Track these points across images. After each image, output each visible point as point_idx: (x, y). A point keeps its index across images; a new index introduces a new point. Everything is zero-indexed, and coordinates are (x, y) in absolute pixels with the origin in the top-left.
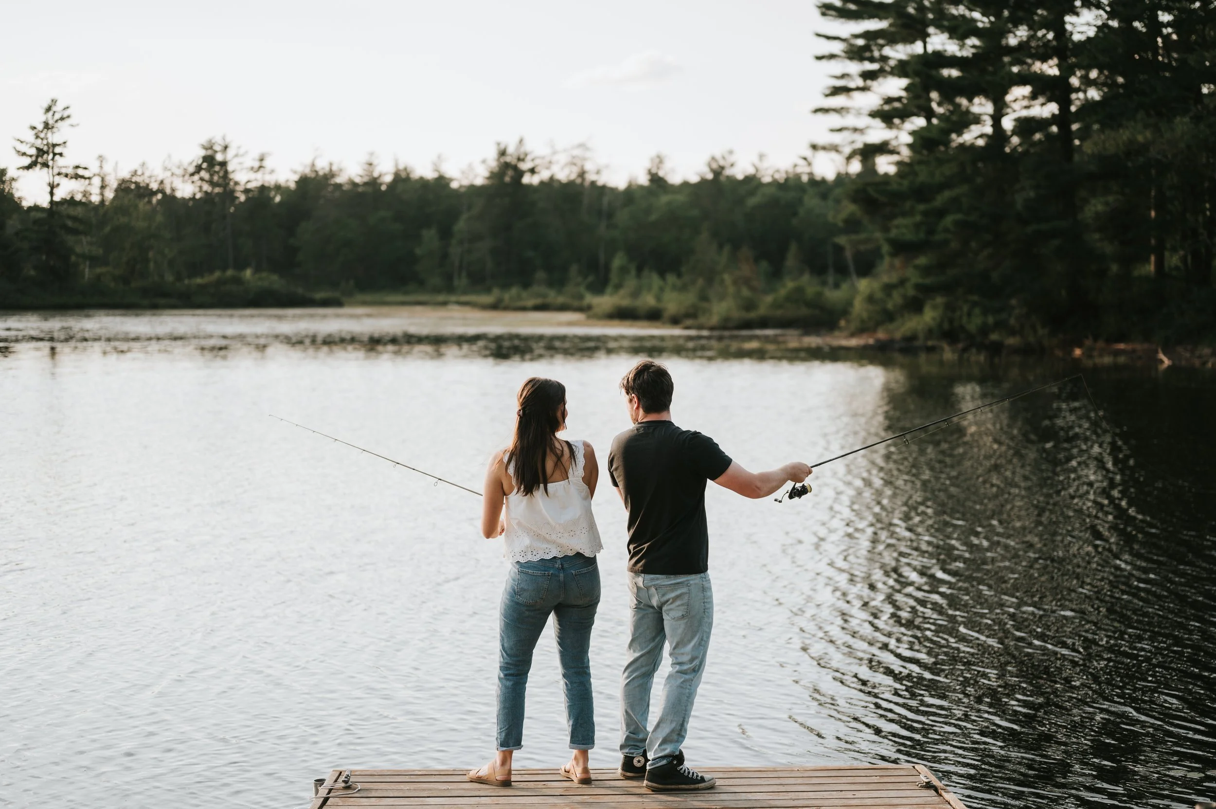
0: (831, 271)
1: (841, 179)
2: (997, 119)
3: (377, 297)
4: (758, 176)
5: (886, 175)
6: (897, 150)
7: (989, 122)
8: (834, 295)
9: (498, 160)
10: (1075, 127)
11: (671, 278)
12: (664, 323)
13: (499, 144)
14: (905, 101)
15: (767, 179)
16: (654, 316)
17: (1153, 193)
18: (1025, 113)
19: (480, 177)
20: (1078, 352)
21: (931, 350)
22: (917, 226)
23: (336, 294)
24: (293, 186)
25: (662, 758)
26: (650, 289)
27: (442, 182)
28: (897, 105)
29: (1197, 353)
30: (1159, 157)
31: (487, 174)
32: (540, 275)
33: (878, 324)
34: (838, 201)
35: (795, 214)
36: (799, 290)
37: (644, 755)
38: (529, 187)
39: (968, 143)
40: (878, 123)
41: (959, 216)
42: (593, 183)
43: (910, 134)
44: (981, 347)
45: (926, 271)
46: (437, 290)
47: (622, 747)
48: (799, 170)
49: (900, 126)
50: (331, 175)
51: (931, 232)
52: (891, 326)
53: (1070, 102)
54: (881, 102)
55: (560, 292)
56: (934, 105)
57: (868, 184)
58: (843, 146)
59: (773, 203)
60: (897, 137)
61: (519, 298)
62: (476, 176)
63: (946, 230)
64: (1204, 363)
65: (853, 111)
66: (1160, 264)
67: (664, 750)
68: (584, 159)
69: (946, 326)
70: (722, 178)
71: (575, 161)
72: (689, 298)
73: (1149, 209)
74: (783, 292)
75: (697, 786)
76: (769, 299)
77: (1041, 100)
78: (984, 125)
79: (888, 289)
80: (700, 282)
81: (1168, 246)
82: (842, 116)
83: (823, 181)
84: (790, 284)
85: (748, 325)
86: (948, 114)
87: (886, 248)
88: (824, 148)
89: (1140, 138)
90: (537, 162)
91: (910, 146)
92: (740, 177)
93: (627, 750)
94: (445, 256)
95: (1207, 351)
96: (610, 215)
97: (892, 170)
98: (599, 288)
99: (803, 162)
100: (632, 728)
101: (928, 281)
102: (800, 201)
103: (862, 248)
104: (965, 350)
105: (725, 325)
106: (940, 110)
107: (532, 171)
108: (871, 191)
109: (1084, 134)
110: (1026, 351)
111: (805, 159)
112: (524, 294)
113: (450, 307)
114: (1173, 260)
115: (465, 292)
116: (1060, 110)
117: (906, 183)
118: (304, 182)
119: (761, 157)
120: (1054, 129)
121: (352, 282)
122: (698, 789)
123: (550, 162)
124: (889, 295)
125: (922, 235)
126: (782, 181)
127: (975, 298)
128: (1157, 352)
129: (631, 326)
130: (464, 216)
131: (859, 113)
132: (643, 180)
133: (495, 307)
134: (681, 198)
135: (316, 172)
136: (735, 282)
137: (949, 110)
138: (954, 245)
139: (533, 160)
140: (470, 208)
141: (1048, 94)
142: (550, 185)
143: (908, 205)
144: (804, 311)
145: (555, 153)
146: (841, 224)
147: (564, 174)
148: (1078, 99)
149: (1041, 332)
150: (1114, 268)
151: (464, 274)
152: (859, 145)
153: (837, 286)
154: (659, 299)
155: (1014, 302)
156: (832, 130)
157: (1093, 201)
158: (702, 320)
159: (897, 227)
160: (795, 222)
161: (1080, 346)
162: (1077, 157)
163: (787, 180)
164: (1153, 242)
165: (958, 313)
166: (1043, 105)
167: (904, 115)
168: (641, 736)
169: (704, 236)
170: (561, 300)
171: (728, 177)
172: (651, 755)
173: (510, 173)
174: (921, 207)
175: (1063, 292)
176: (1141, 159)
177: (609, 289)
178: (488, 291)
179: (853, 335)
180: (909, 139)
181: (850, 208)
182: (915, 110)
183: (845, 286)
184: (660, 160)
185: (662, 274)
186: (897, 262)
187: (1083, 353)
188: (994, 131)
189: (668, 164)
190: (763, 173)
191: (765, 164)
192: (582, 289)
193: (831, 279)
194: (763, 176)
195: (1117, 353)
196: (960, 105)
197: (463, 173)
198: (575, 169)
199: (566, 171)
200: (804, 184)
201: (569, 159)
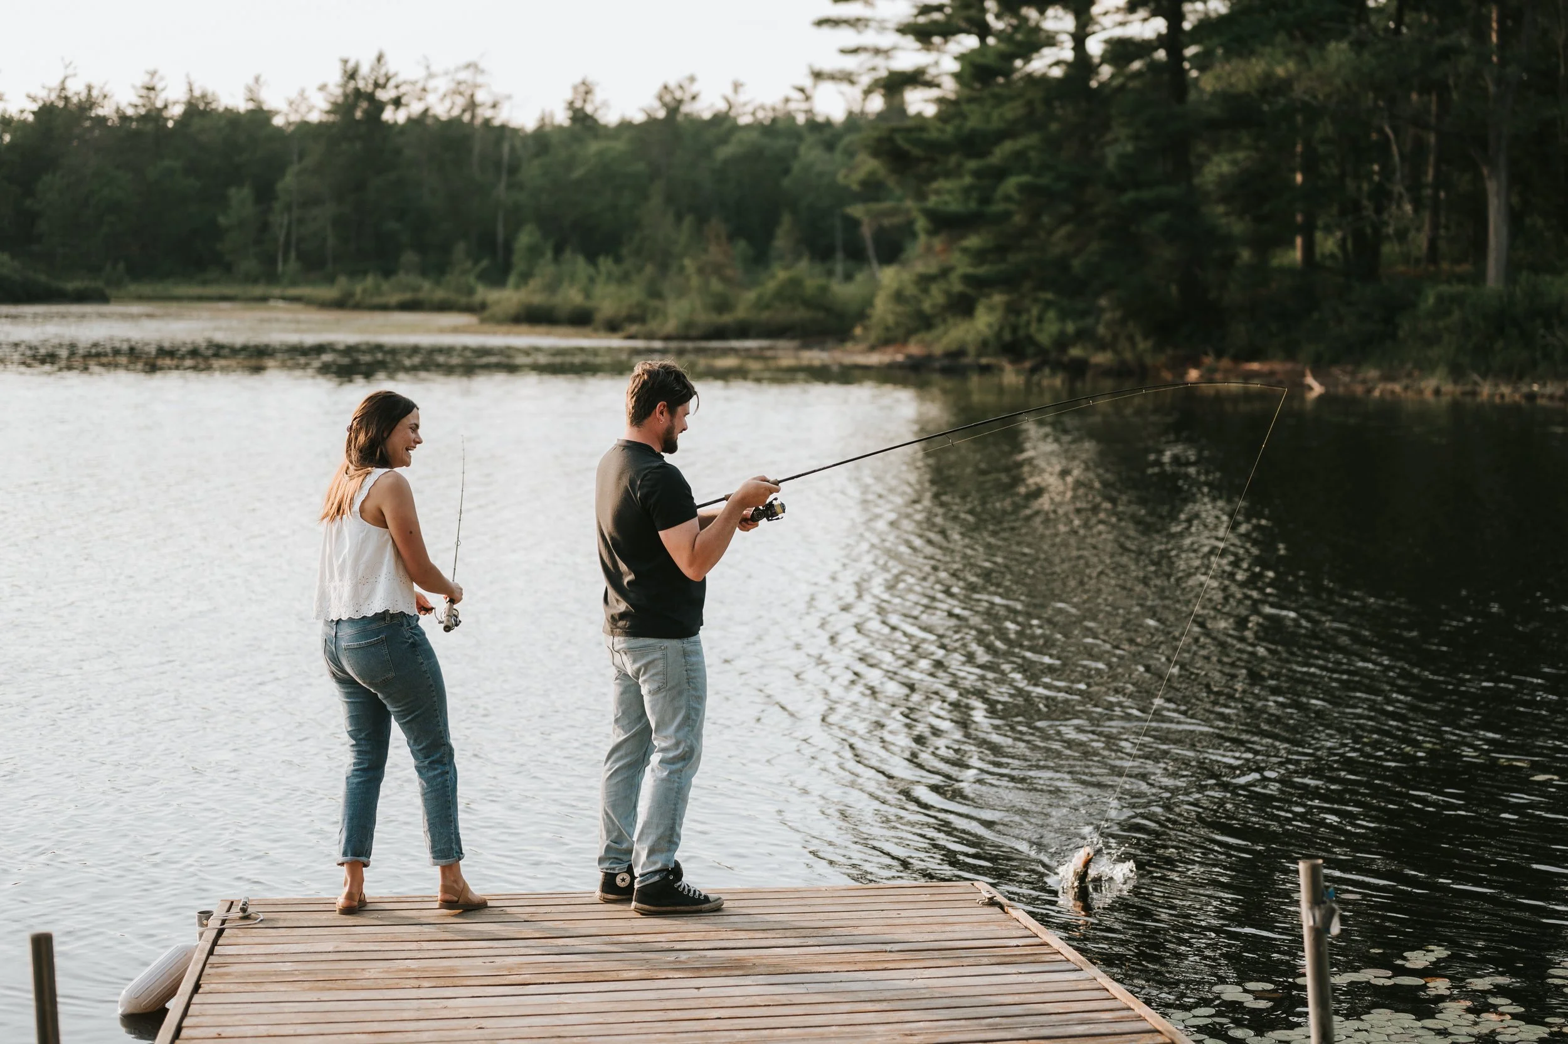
0: (840, 255)
1: (854, 121)
2: (1079, 39)
3: (159, 288)
4: (732, 113)
5: (919, 115)
6: (937, 81)
7: (1069, 44)
8: (844, 291)
9: (345, 85)
10: (1191, 51)
11: (606, 264)
12: (596, 330)
13: (345, 62)
14: (948, 10)
15: (744, 120)
16: (581, 319)
17: (1299, 148)
18: (1119, 32)
19: (317, 110)
20: (1193, 374)
21: (985, 370)
22: (967, 191)
23: (100, 284)
24: (31, 118)
25: (655, 873)
26: (573, 279)
27: (260, 117)
28: (937, 16)
29: (1360, 376)
30: (1307, 98)
31: (326, 106)
32: (410, 257)
33: (910, 333)
34: (850, 154)
35: (787, 171)
36: (795, 282)
37: (630, 870)
38: (390, 128)
39: (1038, 74)
40: (910, 41)
41: (1025, 178)
42: (487, 122)
43: (956, 58)
44: (1057, 366)
45: (980, 256)
46: (252, 279)
47: (601, 860)
48: (792, 106)
49: (942, 47)
50: (88, 104)
51: (986, 200)
52: (928, 336)
53: (1181, 17)
54: (915, 11)
55: (438, 283)
56: (990, 18)
57: (894, 130)
58: (860, 75)
59: (755, 155)
60: (936, 63)
61: (378, 291)
62: (310, 109)
63: (1008, 198)
64: (1369, 391)
65: (873, 24)
66: (1309, 248)
67: (655, 863)
68: (476, 86)
69: (1007, 336)
70: (680, 118)
71: (462, 88)
72: (634, 293)
73: (1293, 171)
74: (771, 286)
75: (699, 907)
76: (751, 295)
77: (1142, 13)
78: (1062, 49)
79: (925, 281)
80: (649, 269)
81: (1320, 223)
82: (859, 32)
83: (828, 124)
84: (780, 275)
85: (720, 333)
86: (1009, 30)
87: (921, 223)
88: (832, 77)
89: (1280, 71)
90: (402, 90)
91: (957, 76)
92: (707, 115)
93: (607, 865)
94: (265, 227)
95: (1373, 373)
96: (513, 170)
97: (930, 110)
98: (497, 276)
99: (798, 95)
100: (615, 834)
101: (982, 270)
102: (794, 153)
103: (886, 222)
104: (1033, 370)
105: (688, 333)
106: (998, 25)
107: (397, 102)
108: (900, 140)
109: (1203, 62)
110: (1120, 372)
111: (802, 90)
112: (385, 286)
113: (272, 303)
114: (1328, 244)
115: (294, 283)
116: (1169, 27)
117: (950, 129)
118: (46, 112)
119: (737, 86)
120: (1161, 54)
121: (121, 266)
122: (701, 911)
123: (424, 90)
124: (926, 291)
125: (973, 205)
126: (767, 122)
127: (1049, 296)
128: (1303, 375)
129: (548, 334)
130: (294, 169)
131: (882, 28)
132: (562, 118)
133: (341, 304)
134: (620, 146)
135: (66, 99)
136: (701, 271)
137: (1010, 25)
138: (1018, 219)
139: (397, 87)
140: (301, 157)
141: (1152, 5)
142: (419, 122)
143: (953, 160)
144: (801, 314)
145: (431, 76)
146: (855, 187)
147: (442, 109)
148: (1196, 11)
149: (1143, 345)
150: (1245, 255)
151: (293, 254)
152: (883, 73)
153: (848, 277)
154: (588, 295)
155: (1103, 302)
156: (844, 51)
157: (1216, 159)
158: (653, 325)
159: (938, 192)
160: (786, 182)
161: (1197, 366)
162: (1193, 96)
163: (774, 120)
164: (1299, 218)
165: (1024, 318)
166: (1145, 20)
167: (947, 31)
168: (624, 846)
169: (656, 200)
170: (440, 294)
171: (687, 115)
172: (637, 871)
173: (364, 105)
174: (972, 164)
175: (1174, 289)
176: (1282, 101)
177: (512, 279)
178: (331, 280)
179: (873, 348)
180: (955, 67)
181: (868, 165)
182: (963, 25)
183: (860, 277)
184: (586, 89)
185: (592, 258)
186: (938, 243)
187: (1201, 376)
188: (1076, 56)
189: (599, 96)
190: (740, 110)
191: (742, 98)
192: (472, 280)
193: (839, 268)
194: (739, 115)
195: (1248, 376)
196: (1026, 19)
197: (291, 103)
198: (461, 102)
199: (447, 103)
200: (799, 126)
201: (452, 85)
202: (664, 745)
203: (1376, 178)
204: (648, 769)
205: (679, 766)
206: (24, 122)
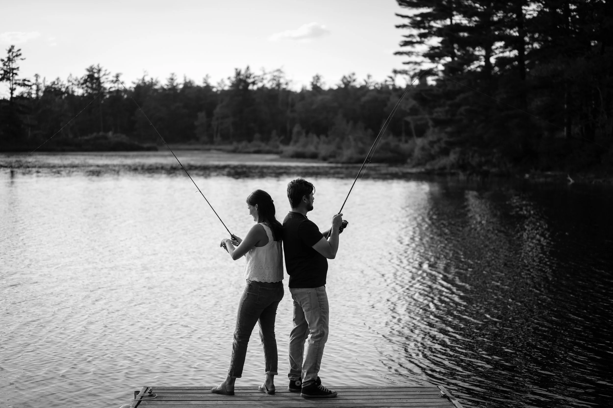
0: (403, 134)
1: (409, 88)
2: (487, 58)
3: (175, 146)
4: (368, 85)
5: (431, 86)
6: (437, 73)
7: (483, 59)
8: (405, 147)
9: (236, 77)
10: (526, 62)
11: (323, 137)
12: (319, 160)
13: (236, 69)
14: (441, 49)
15: (371, 88)
16: (314, 157)
17: (566, 96)
18: (501, 55)
19: (227, 86)
20: (527, 176)
21: (453, 174)
22: (447, 112)
23: (155, 145)
24: (133, 90)
25: (310, 381)
26: (312, 143)
27: (208, 88)
28: (437, 51)
29: (587, 177)
30: (569, 78)
31: (230, 85)
32: (257, 135)
33: (427, 161)
34: (407, 99)
35: (386, 105)
36: (387, 144)
37: (300, 380)
38: (252, 91)
39: (472, 70)
40: (427, 60)
41: (468, 107)
42: (284, 89)
43: (443, 65)
44: (478, 173)
45: (451, 134)
46: (205, 143)
47: (289, 375)
48: (388, 83)
49: (439, 61)
50: (152, 84)
51: (453, 115)
52: (433, 163)
53: (524, 50)
54: (429, 49)
55: (267, 144)
56: (456, 51)
57: (422, 90)
58: (410, 71)
60: (437, 67)
61: (246, 147)
62: (225, 85)
63: (461, 114)
64: (591, 182)
65: (415, 54)
66: (569, 132)
68: (280, 77)
69: (461, 162)
70: (349, 87)
71: (275, 78)
72: (332, 148)
73: (564, 104)
74: (378, 145)
77: (509, 48)
78: (481, 61)
79: (432, 143)
80: (338, 139)
81: (573, 123)
82: (409, 56)
83: (400, 89)
84: (381, 141)
85: (361, 161)
86: (462, 55)
87: (431, 123)
88: (400, 72)
89: (559, 68)
90: (256, 78)
91: (443, 71)
92: (358, 86)
93: (291, 377)
94: (209, 126)
95: (592, 176)
96: (293, 105)
97: (434, 83)
98: (286, 142)
99: (390, 79)
100: (294, 366)
101: (452, 140)
102: (388, 99)
103: (419, 123)
104: (470, 174)
105: (350, 161)
106: (459, 53)
107: (254, 83)
108: (423, 94)
109: (531, 66)
110: (501, 175)
111: (391, 77)
112: (249, 145)
113: (212, 151)
114: (576, 130)
115: (219, 144)
116: (519, 53)
117: (441, 90)
118: (138, 88)
119: (369, 76)
120: (516, 63)
121: (163, 139)
122: (328, 397)
123: (263, 79)
124: (432, 147)
125: (449, 117)
126: (379, 89)
127: (476, 148)
128: (567, 176)
130: (219, 106)
131: (418, 55)
132: (309, 88)
133: (235, 151)
134: (328, 97)
135: (145, 83)
136: (355, 140)
137: (463, 53)
138: (465, 122)
139: (254, 78)
140: (222, 102)
141: (513, 46)
142: (262, 89)
143: (442, 101)
144: (389, 155)
145: (265, 74)
146: (408, 111)
147: (269, 85)
148: (528, 48)
149: (509, 165)
150: (546, 134)
151: (219, 135)
152: (417, 71)
153: (406, 142)
154: (316, 148)
155: (495, 150)
156: (404, 63)
157: (536, 100)
158: (338, 159)
159: (437, 112)
160: (385, 109)
161: (528, 173)
162: (528, 78)
163: (382, 88)
164: (566, 120)
165: (467, 156)
166: (510, 51)
167: (441, 56)
168: (298, 369)
169: (340, 116)
170: (268, 148)
171: (352, 87)
172: (303, 381)
173: (243, 84)
174: (449, 102)
175: (520, 146)
176: (560, 79)
177: (292, 143)
178: (231, 143)
179: (414, 167)
180: (443, 68)
181: (413, 103)
182: (446, 54)
183: (410, 142)
184: (318, 78)
185: (318, 136)
186: (436, 130)
187: (530, 177)
188: (486, 64)
189: (322, 80)
190: (370, 84)
191: (371, 80)
192: (278, 143)
193: (403, 138)
194: (370, 86)
195: (547, 177)
196: (468, 51)
197: (219, 84)
198: (275, 82)
199: (271, 83)
200: (390, 90)
201: (272, 77)
202: (313, 331)
203: (593, 106)
204: (307, 340)
205: (319, 339)
206: (130, 91)
